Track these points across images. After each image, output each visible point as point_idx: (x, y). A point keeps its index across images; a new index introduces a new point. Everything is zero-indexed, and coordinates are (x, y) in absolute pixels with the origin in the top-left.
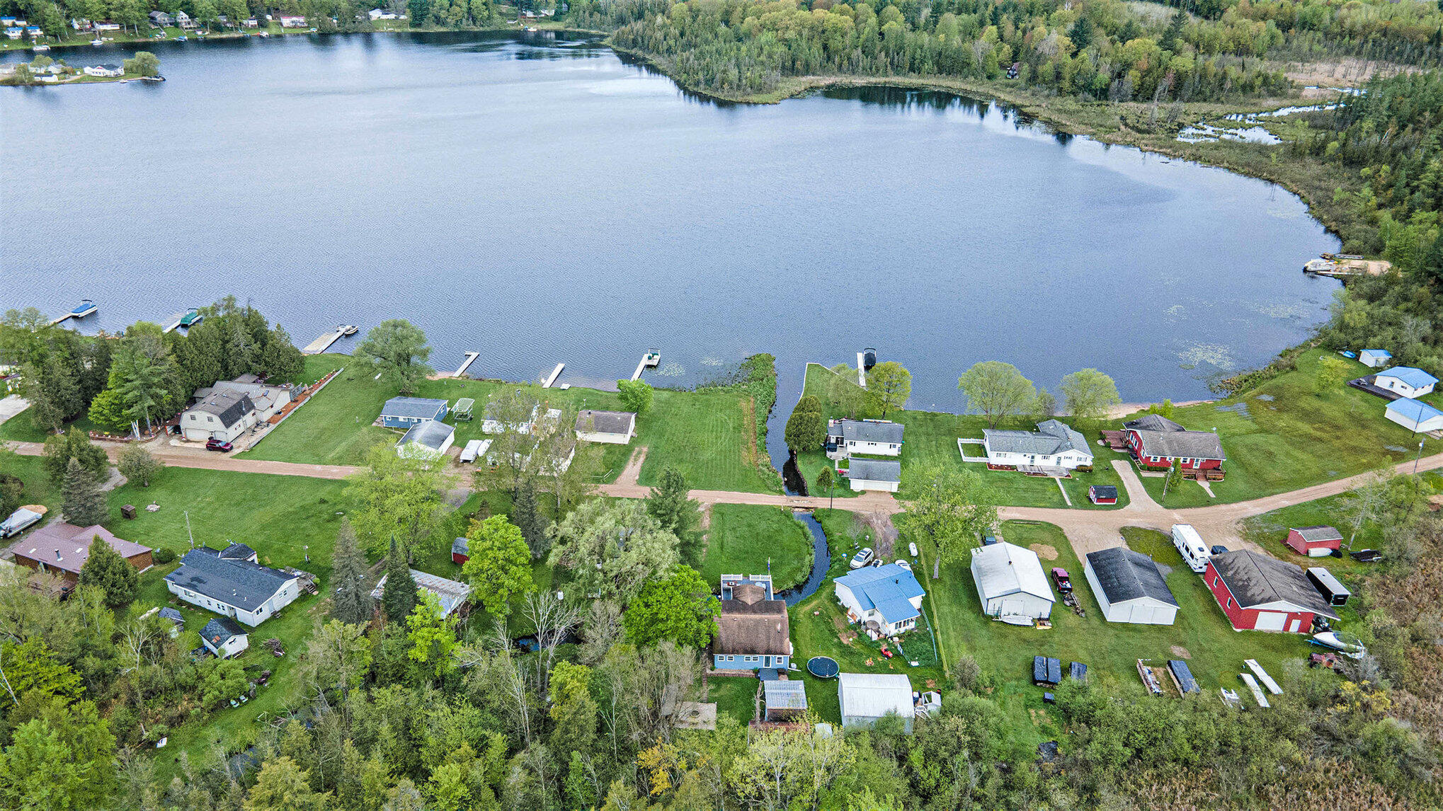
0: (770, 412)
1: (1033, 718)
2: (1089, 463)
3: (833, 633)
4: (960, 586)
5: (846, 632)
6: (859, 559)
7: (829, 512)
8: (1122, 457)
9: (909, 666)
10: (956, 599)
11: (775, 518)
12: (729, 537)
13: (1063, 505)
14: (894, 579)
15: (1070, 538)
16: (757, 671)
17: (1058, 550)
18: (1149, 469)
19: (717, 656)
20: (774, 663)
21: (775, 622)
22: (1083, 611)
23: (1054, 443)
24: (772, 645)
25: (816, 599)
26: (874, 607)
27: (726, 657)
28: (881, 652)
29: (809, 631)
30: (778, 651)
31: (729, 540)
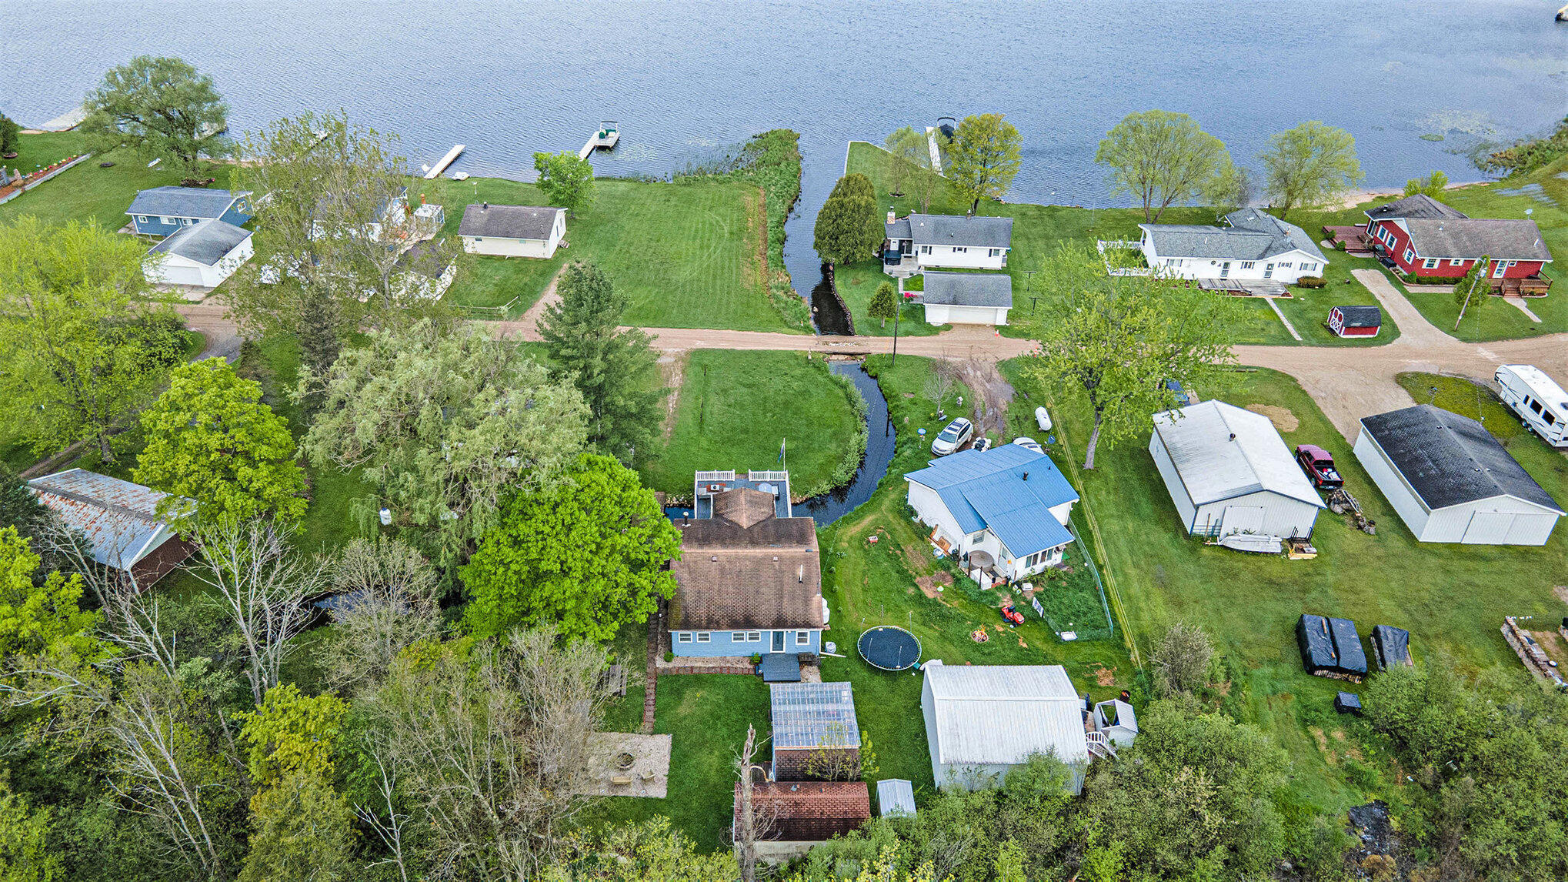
0: (791, 209)
1: (1323, 748)
2: (1318, 273)
3: (906, 578)
4: (1134, 482)
5: (931, 574)
6: (947, 438)
7: (891, 361)
8: (1367, 265)
9: (1058, 641)
10: (1133, 509)
11: (798, 372)
12: (716, 406)
13: (1287, 340)
14: (1021, 472)
15: (1312, 393)
16: (757, 661)
17: (1297, 414)
18: (1419, 282)
19: (676, 635)
20: (792, 643)
21: (794, 561)
22: (1371, 523)
23: (1263, 242)
24: (789, 610)
25: (872, 512)
26: (984, 525)
27: (694, 635)
28: (1000, 613)
29: (859, 574)
30: (800, 621)
31: (715, 410)
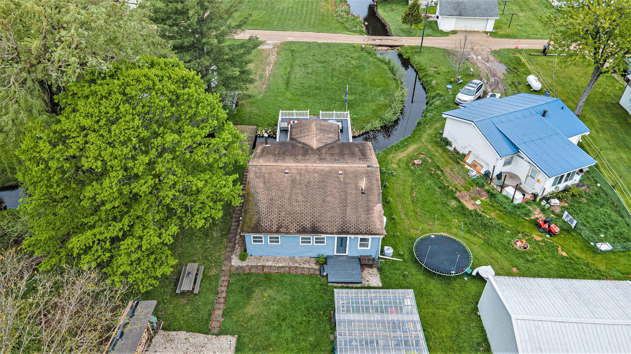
3: (450, 193)
5: (468, 190)
6: (468, 93)
7: (419, 50)
9: (596, 251)
11: (356, 55)
12: (298, 73)
14: (542, 110)
16: (323, 261)
19: (250, 238)
20: (354, 247)
21: (357, 175)
24: (352, 218)
25: (414, 142)
26: (517, 150)
27: (266, 238)
28: (537, 225)
29: (408, 190)
30: (363, 228)
31: (298, 76)
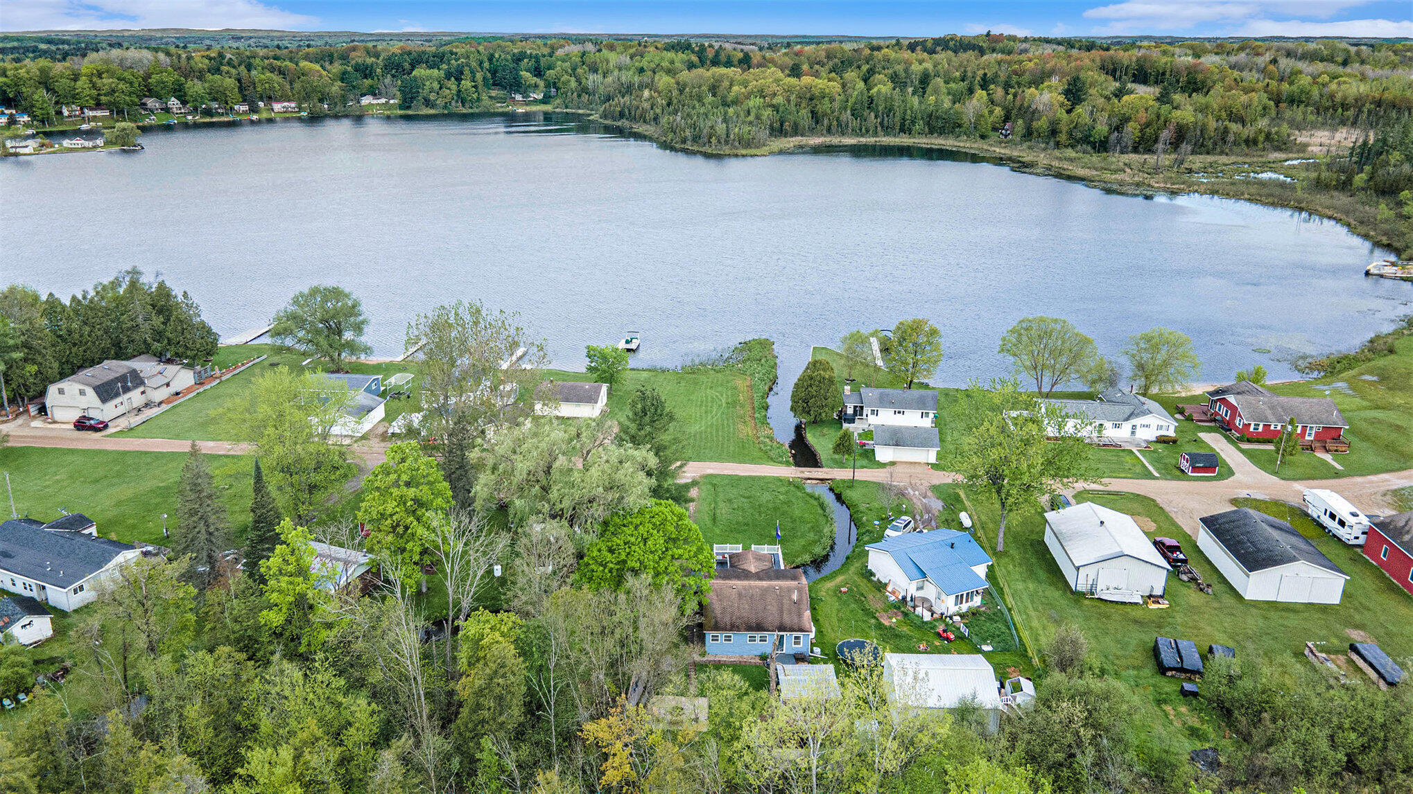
0: (771, 389)
1: (1171, 717)
2: (1171, 433)
3: (869, 613)
4: (1034, 560)
5: (886, 611)
6: (896, 529)
7: (852, 484)
8: (1210, 430)
9: (981, 649)
10: (1031, 574)
11: (783, 489)
12: (723, 510)
13: (1149, 476)
14: (950, 542)
15: (1167, 509)
16: (764, 658)
17: (1155, 521)
18: (1249, 441)
19: (709, 635)
20: (789, 647)
21: (790, 590)
22: (1209, 586)
23: (1127, 410)
24: (787, 619)
25: (843, 574)
26: (924, 575)
27: (721, 635)
28: (939, 635)
29: (835, 612)
30: (796, 627)
31: (723, 511)
